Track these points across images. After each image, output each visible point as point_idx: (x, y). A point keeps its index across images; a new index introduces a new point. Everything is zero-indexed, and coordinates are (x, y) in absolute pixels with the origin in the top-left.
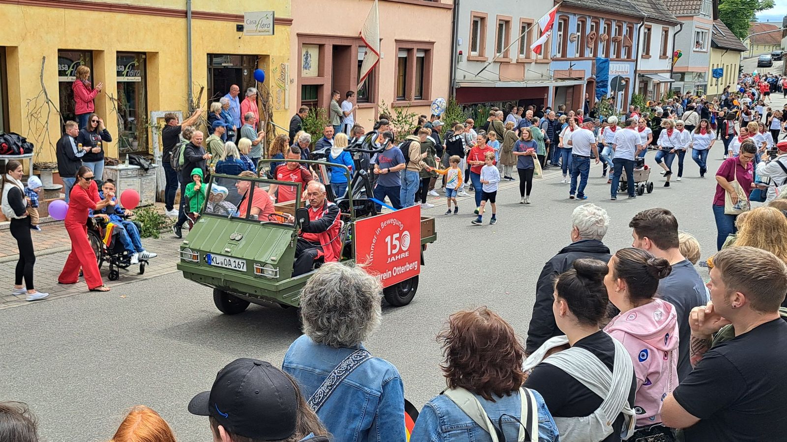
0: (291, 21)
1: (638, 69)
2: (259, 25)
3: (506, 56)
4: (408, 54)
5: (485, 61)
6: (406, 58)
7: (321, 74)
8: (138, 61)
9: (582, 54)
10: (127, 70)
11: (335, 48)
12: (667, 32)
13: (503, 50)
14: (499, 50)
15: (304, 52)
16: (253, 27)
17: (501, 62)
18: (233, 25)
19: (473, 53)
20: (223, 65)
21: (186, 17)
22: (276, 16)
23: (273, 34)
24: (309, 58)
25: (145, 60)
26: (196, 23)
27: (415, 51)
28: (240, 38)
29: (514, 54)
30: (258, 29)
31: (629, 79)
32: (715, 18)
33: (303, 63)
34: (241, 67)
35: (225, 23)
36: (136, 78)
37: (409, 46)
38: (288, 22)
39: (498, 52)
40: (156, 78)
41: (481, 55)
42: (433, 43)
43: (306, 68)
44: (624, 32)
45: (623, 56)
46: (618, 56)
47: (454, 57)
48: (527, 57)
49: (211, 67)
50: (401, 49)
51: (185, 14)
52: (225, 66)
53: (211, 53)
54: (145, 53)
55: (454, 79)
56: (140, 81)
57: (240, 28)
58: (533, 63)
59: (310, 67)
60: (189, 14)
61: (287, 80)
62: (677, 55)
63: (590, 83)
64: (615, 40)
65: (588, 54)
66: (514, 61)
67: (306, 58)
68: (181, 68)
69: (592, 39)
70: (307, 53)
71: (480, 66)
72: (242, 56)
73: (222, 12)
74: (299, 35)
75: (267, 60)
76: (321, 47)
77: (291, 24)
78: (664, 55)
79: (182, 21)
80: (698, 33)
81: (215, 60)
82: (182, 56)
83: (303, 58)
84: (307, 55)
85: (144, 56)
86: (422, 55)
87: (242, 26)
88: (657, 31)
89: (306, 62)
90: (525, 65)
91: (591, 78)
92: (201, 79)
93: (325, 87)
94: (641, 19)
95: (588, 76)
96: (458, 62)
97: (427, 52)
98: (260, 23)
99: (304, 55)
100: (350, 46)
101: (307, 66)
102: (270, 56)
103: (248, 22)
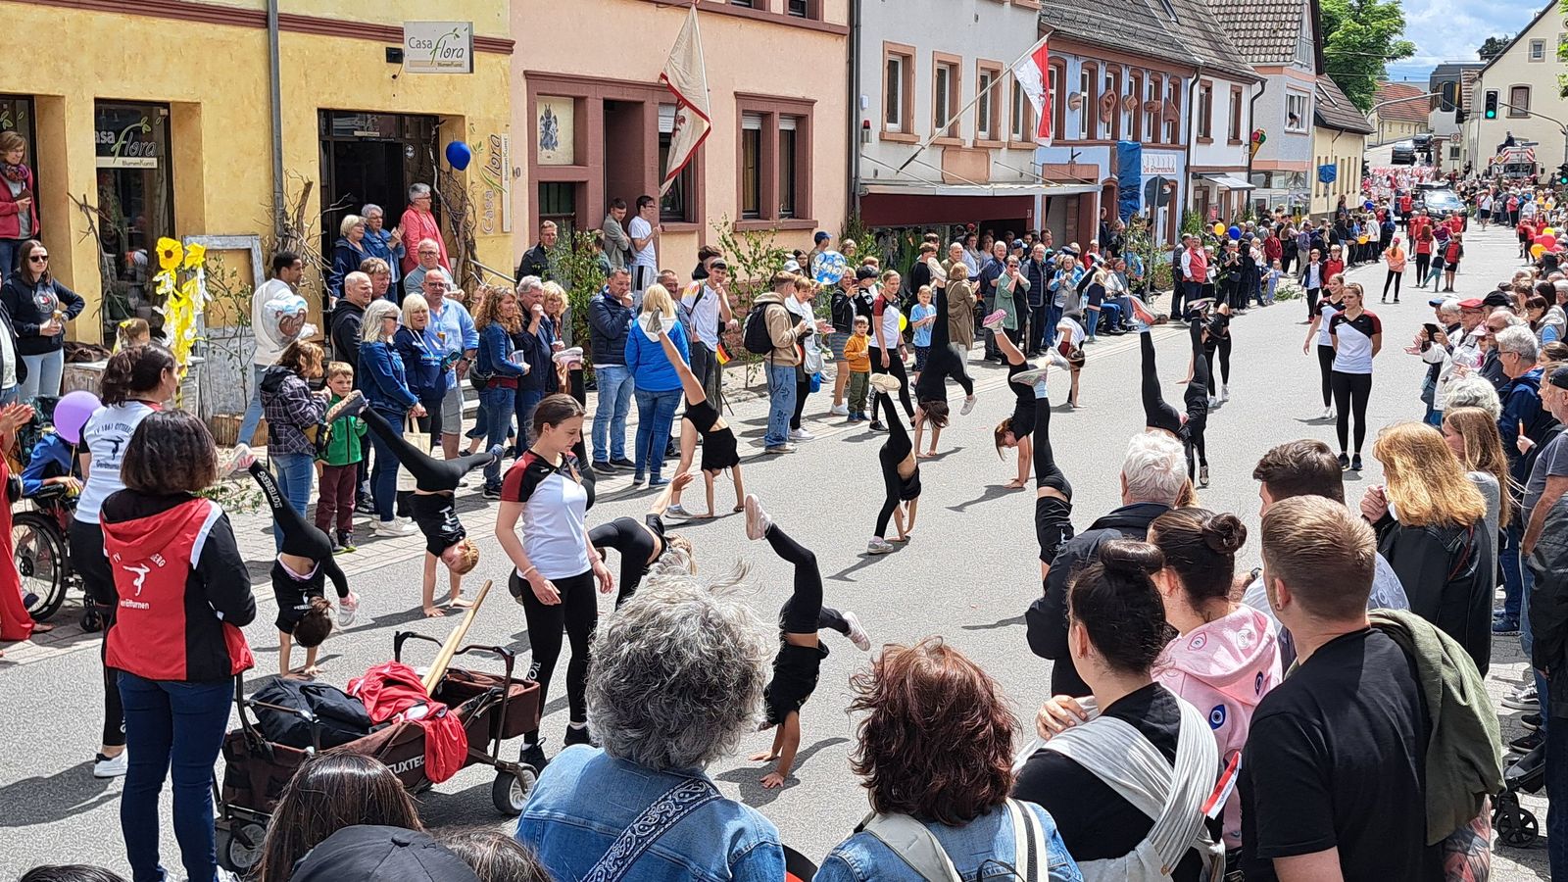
0: (511, 44)
1: (1192, 164)
2: (439, 51)
3: (953, 133)
4: (762, 124)
5: (913, 143)
6: (758, 131)
7: (579, 158)
8: (150, 123)
9: (1092, 135)
10: (122, 141)
11: (609, 105)
12: (1238, 95)
13: (948, 123)
14: (940, 123)
15: (541, 113)
16: (425, 54)
17: (945, 146)
18: (378, 48)
19: (890, 126)
20: (356, 133)
21: (267, 26)
22: (477, 32)
23: (472, 71)
24: (553, 125)
25: (167, 120)
26: (287, 39)
27: (776, 117)
28: (394, 77)
29: (968, 129)
30: (438, 58)
31: (1176, 182)
32: (1319, 72)
33: (539, 136)
34: (400, 141)
35: (360, 43)
36: (146, 160)
37: (764, 107)
38: (504, 47)
39: (937, 126)
40: (195, 162)
41: (906, 129)
42: (811, 103)
43: (546, 146)
44: (1165, 94)
45: (1165, 139)
46: (1156, 138)
47: (855, 132)
48: (994, 137)
49: (327, 138)
50: (746, 113)
51: (261, 19)
52: (361, 138)
53: (328, 107)
54: (166, 105)
55: (856, 177)
56: (155, 166)
57: (395, 56)
58: (1005, 149)
59: (556, 143)
60: (273, 21)
61: (506, 172)
62: (1257, 138)
63: (1107, 190)
64: (1149, 107)
65: (1103, 133)
66: (969, 144)
67: (547, 126)
68: (259, 139)
69: (1108, 105)
70: (548, 113)
71: (907, 152)
72: (401, 116)
73: (352, 18)
74: (528, 75)
75: (458, 126)
76: (579, 102)
77: (512, 51)
78: (1235, 139)
79: (255, 36)
80: (1292, 98)
81: (337, 123)
82: (259, 113)
83: (540, 125)
84: (548, 118)
85: (164, 112)
86: (789, 126)
87: (400, 50)
88: (1222, 91)
89: (547, 134)
90: (991, 152)
91: (1110, 180)
92: (305, 163)
93: (590, 187)
94: (1194, 69)
95: (1104, 174)
96: (862, 141)
97: (802, 120)
98: (441, 45)
99: (542, 118)
100: (642, 103)
101: (549, 142)
102: (466, 118)
103: (414, 43)
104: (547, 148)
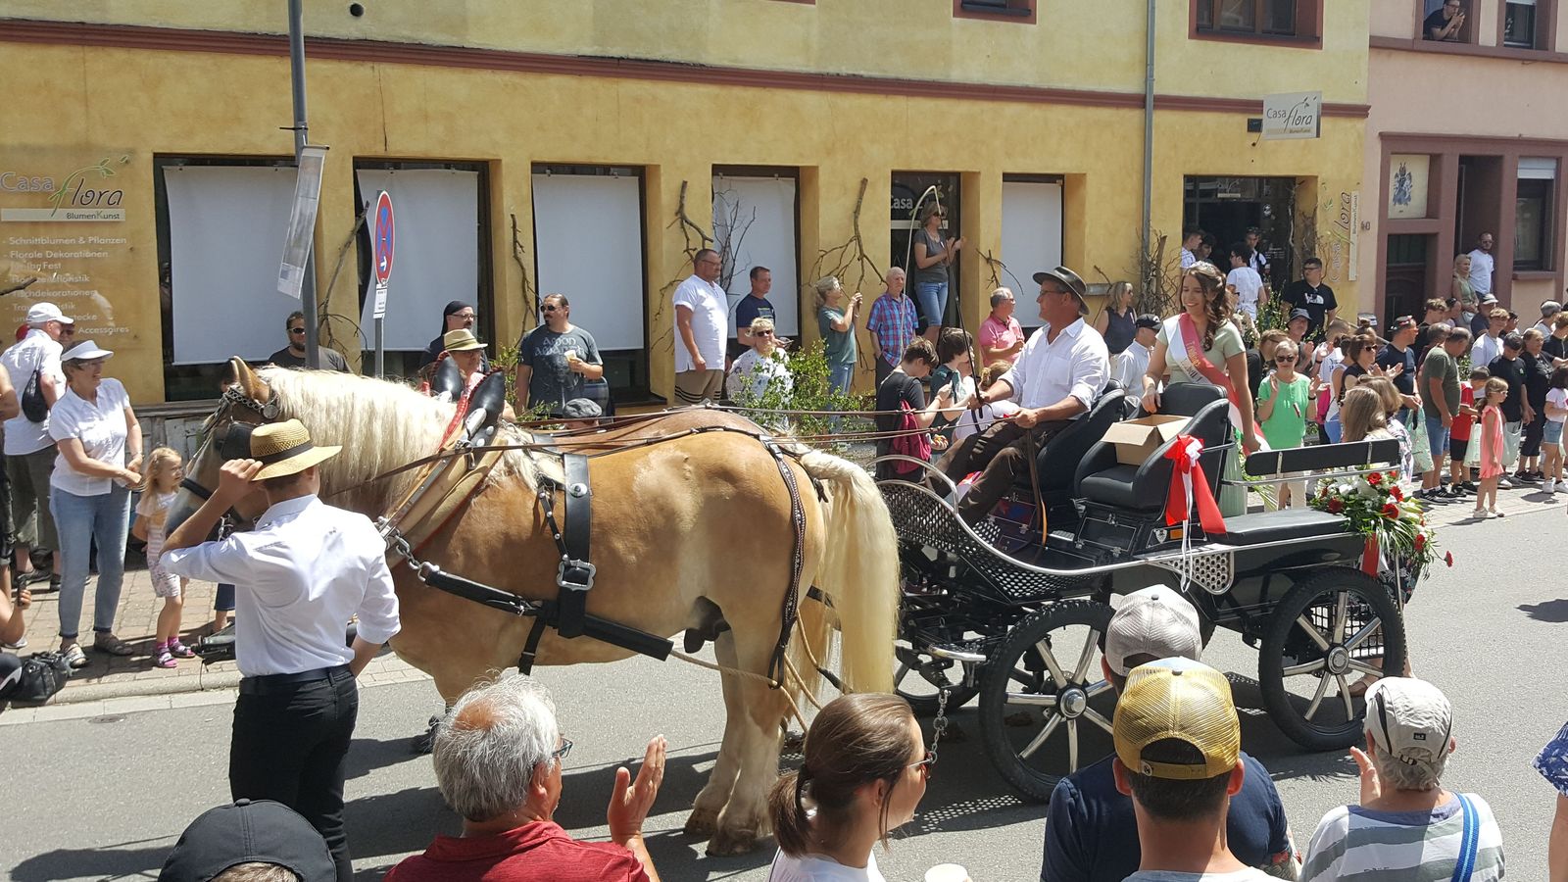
0: (1366, 109)
2: (1291, 119)
7: (1432, 211)
11: (1463, 159)
15: (1394, 170)
16: (1279, 123)
18: (1241, 120)
20: (1220, 196)
21: (1144, 106)
22: (1328, 99)
23: (1318, 135)
24: (1407, 182)
25: (1062, 189)
26: (1162, 119)
28: (1254, 145)
33: (1392, 192)
34: (1258, 201)
35: (1224, 117)
38: (1360, 111)
40: (1080, 223)
43: (1400, 201)
49: (1193, 200)
51: (1138, 101)
52: (1223, 199)
53: (1192, 173)
54: (1063, 177)
57: (1255, 126)
59: (1409, 199)
60: (1150, 102)
61: (1355, 225)
68: (1130, 203)
70: (1403, 171)
72: (1260, 179)
73: (1219, 95)
74: (1383, 137)
75: (1314, 185)
76: (1435, 160)
77: (1366, 115)
79: (1132, 117)
81: (1202, 187)
82: (1133, 182)
83: (1393, 183)
84: (1403, 175)
85: (1060, 182)
87: (1259, 121)
89: (1400, 190)
92: (1169, 219)
93: (1441, 240)
98: (1293, 114)
99: (1397, 176)
100: (1501, 157)
101: (1402, 197)
102: (1319, 179)
103: (1271, 114)
104: (1400, 203)
